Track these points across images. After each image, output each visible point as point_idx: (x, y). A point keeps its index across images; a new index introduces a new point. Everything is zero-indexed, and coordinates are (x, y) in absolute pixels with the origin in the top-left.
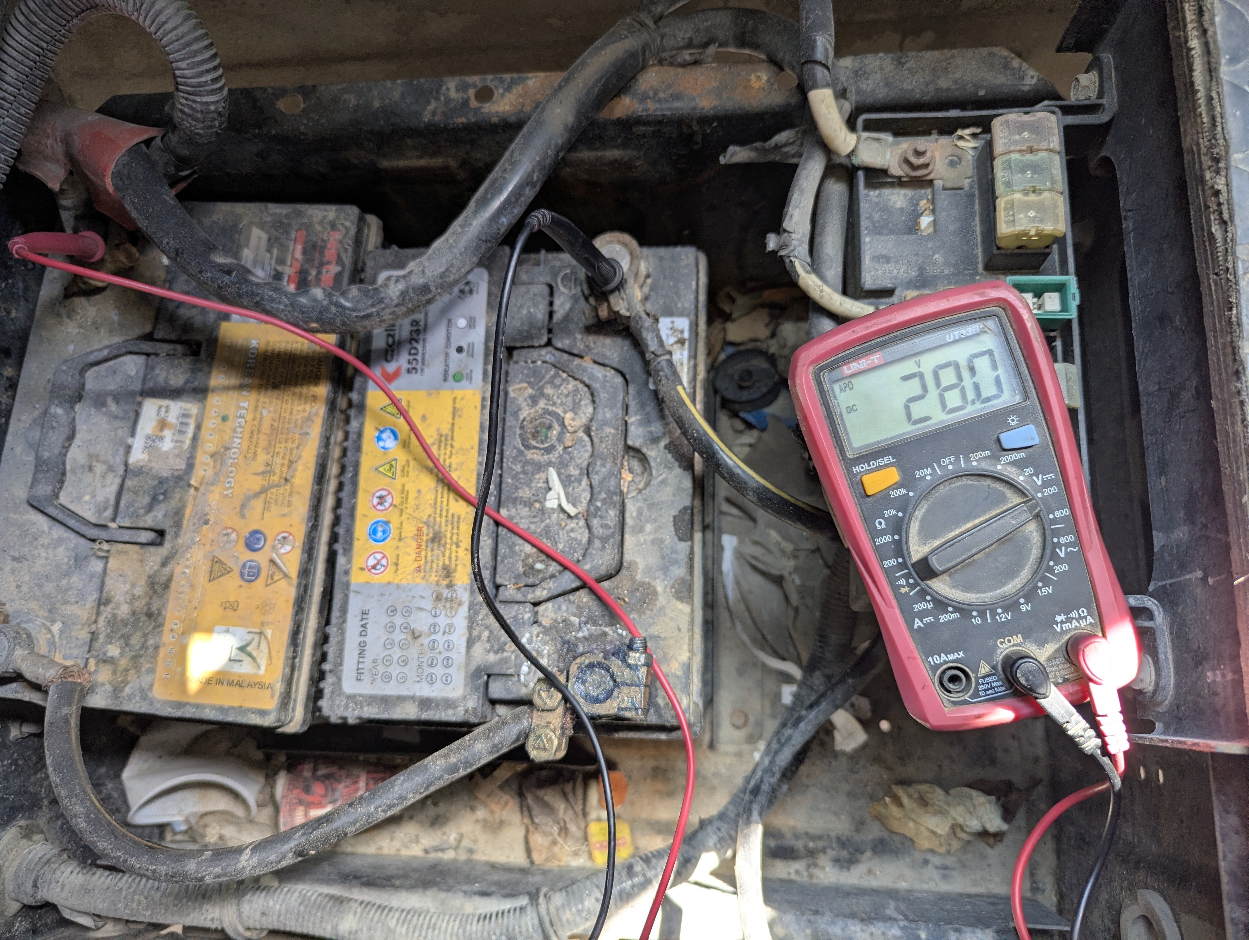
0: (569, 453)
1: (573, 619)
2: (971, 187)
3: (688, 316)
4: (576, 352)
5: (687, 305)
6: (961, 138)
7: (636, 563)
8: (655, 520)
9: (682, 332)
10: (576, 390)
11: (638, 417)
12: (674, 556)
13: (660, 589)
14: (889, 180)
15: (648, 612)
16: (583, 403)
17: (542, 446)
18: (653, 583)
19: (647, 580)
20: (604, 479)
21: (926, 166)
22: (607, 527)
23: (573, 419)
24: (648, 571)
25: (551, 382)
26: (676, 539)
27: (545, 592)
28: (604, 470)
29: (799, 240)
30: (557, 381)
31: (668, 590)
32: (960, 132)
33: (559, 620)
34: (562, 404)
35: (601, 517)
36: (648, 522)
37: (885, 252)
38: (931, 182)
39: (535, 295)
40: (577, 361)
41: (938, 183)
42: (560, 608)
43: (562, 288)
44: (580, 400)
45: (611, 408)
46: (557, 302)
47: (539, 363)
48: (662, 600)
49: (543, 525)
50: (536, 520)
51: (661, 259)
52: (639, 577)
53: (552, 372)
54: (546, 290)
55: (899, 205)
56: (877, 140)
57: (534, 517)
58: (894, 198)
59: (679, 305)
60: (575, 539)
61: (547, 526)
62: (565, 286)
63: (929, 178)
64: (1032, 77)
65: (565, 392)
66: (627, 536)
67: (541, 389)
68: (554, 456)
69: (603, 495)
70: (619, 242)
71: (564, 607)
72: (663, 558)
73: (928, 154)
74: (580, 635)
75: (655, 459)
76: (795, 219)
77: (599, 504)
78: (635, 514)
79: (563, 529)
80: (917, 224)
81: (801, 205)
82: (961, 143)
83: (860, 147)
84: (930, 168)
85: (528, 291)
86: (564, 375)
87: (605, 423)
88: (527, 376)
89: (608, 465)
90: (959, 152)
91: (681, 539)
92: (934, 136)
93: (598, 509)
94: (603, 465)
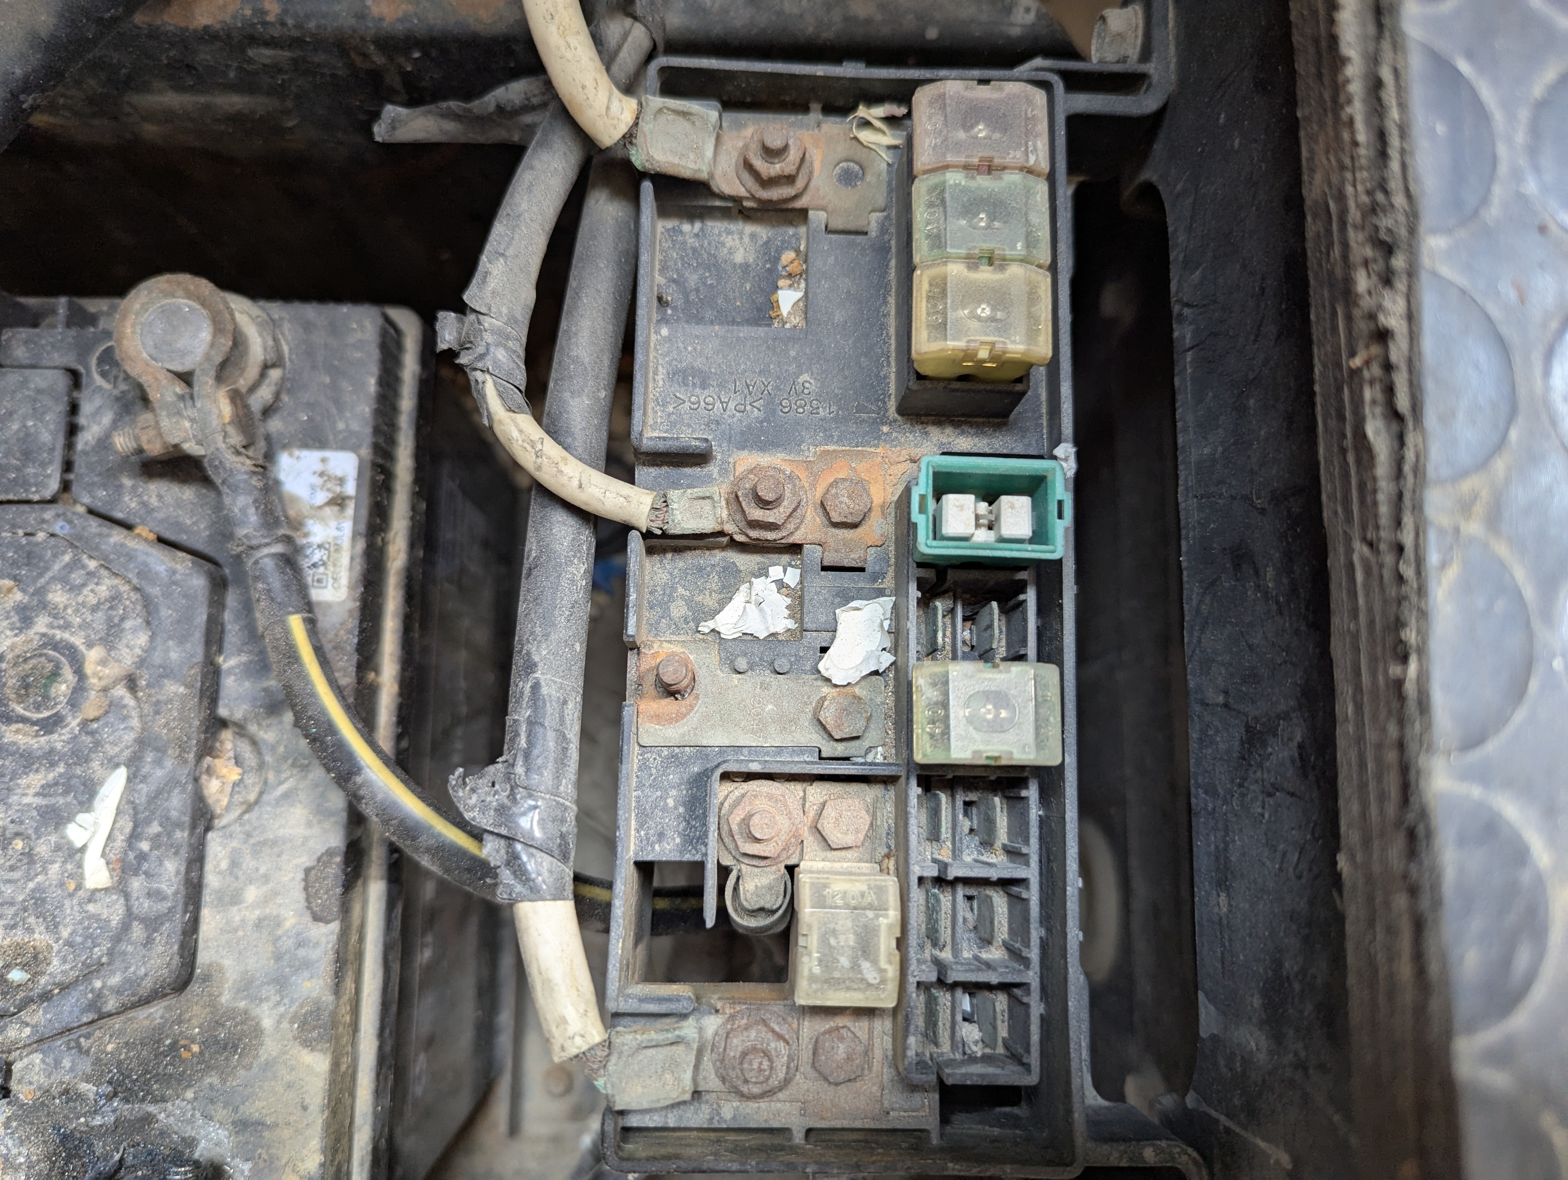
0: (92, 733)
1: (84, 1087)
2: (883, 230)
3: (354, 449)
4: (119, 515)
5: (355, 426)
6: (866, 124)
7: (221, 969)
8: (266, 878)
9: (341, 481)
10: (115, 598)
11: (244, 658)
12: (302, 952)
13: (267, 1023)
14: (718, 203)
15: (242, 1072)
16: (128, 624)
17: (36, 716)
18: (255, 1011)
19: (242, 1004)
20: (159, 793)
21: (790, 179)
22: (155, 895)
23: (103, 662)
24: (246, 986)
25: (63, 579)
26: (308, 918)
27: (27, 1031)
28: (159, 773)
29: (499, 332)
30: (77, 577)
31: (285, 1025)
32: (862, 111)
33: (54, 1091)
34: (85, 626)
35: (146, 873)
36: (250, 881)
37: (699, 363)
38: (803, 214)
39: (39, 391)
40: (117, 536)
41: (817, 217)
42: (57, 1063)
43: (98, 380)
44: (123, 619)
45: (182, 640)
46: (87, 408)
47: (41, 536)
48: (270, 1047)
49: (31, 885)
50: (16, 875)
51: (308, 327)
52: (225, 998)
53: (67, 558)
54: (61, 381)
55: (739, 257)
56: (685, 114)
57: (12, 868)
58: (730, 241)
59: (341, 426)
60: (96, 918)
61: (38, 889)
62: (104, 375)
63: (799, 204)
64: (1028, 10)
65: (92, 600)
66: (206, 913)
67: (41, 592)
68: (59, 740)
69: (155, 828)
70: (189, 295)
71: (67, 1063)
72: (278, 958)
73: (793, 155)
74: (98, 1121)
75: (273, 748)
76: (492, 283)
77: (145, 846)
78: (224, 865)
79: (71, 895)
80: (773, 305)
81: (510, 252)
82: (865, 136)
83: (646, 126)
84: (800, 183)
85: (25, 383)
86: (92, 564)
87: (166, 672)
88: (14, 564)
89: (169, 763)
90: (861, 154)
91: (316, 918)
92: (815, 115)
93: (142, 857)
94: (158, 762)
